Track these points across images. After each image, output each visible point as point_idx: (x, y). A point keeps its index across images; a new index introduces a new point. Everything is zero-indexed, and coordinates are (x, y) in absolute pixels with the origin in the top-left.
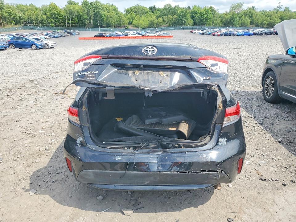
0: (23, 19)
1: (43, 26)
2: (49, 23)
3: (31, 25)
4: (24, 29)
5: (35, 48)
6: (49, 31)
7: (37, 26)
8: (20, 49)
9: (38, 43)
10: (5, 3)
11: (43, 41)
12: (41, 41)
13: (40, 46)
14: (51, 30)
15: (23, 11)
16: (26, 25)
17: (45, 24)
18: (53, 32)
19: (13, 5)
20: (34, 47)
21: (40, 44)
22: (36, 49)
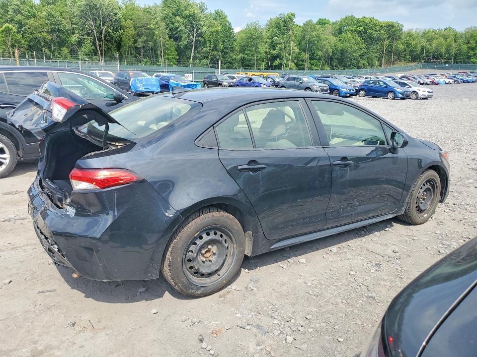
0: (427, 52)
1: (457, 63)
2: (469, 57)
3: (435, 62)
4: (423, 68)
5: (392, 97)
6: (462, 71)
7: (446, 63)
8: (373, 97)
9: (399, 89)
10: (404, 30)
11: (411, 87)
12: (408, 86)
13: (400, 95)
14: (466, 69)
15: (430, 40)
16: (427, 62)
17: (461, 59)
18: (469, 74)
19: (418, 31)
20: (391, 95)
21: (401, 91)
22: (394, 99)
